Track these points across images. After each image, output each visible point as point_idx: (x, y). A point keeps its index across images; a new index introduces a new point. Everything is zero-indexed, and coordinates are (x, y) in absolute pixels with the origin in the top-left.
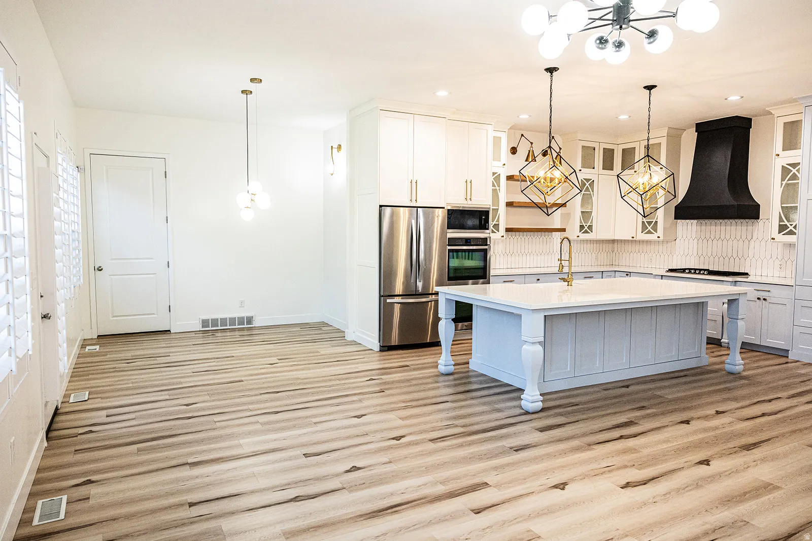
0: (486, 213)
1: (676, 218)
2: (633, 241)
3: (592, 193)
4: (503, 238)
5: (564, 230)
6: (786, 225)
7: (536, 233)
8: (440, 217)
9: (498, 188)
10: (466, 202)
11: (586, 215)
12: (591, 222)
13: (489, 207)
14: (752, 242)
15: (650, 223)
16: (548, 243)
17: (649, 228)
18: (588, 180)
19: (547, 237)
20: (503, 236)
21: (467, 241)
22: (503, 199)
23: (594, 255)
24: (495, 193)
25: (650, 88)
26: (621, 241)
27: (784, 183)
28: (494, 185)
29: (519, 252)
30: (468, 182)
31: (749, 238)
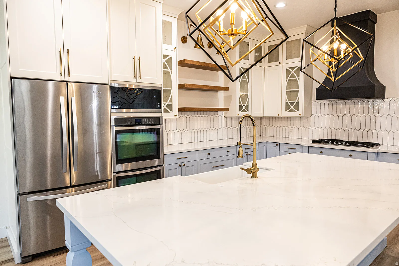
0: (157, 92)
2: (279, 118)
3: (247, 80)
4: (176, 117)
5: (227, 110)
7: (205, 112)
9: (170, 71)
10: (135, 80)
12: (248, 103)
13: (160, 86)
15: (292, 103)
16: (215, 121)
17: (292, 107)
18: (244, 69)
19: (213, 115)
20: (176, 116)
21: (138, 121)
22: (175, 81)
24: (167, 75)
26: (272, 117)
28: (165, 67)
29: (191, 129)
30: (137, 59)
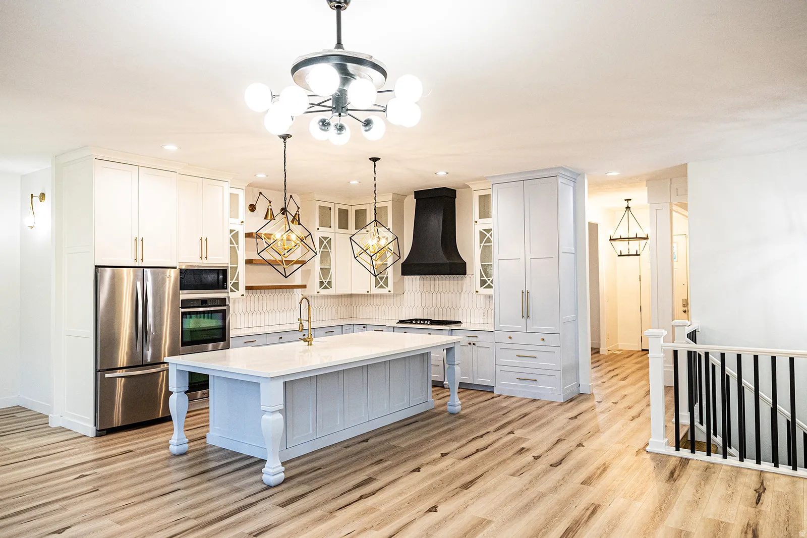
0: (224, 272)
1: (404, 273)
2: (368, 296)
3: (330, 250)
4: (243, 297)
5: (304, 287)
6: (485, 280)
7: (277, 290)
8: (172, 277)
9: (236, 246)
10: (201, 261)
11: (325, 271)
12: (331, 278)
13: (226, 265)
14: (462, 295)
15: (382, 278)
16: (290, 300)
17: (381, 283)
18: (325, 238)
19: (288, 293)
20: (243, 295)
21: (204, 302)
22: (242, 257)
23: (334, 310)
24: (233, 252)
25: (375, 160)
26: (358, 295)
27: (482, 245)
28: (231, 243)
29: (261, 310)
30: (204, 240)
31: (460, 291)
